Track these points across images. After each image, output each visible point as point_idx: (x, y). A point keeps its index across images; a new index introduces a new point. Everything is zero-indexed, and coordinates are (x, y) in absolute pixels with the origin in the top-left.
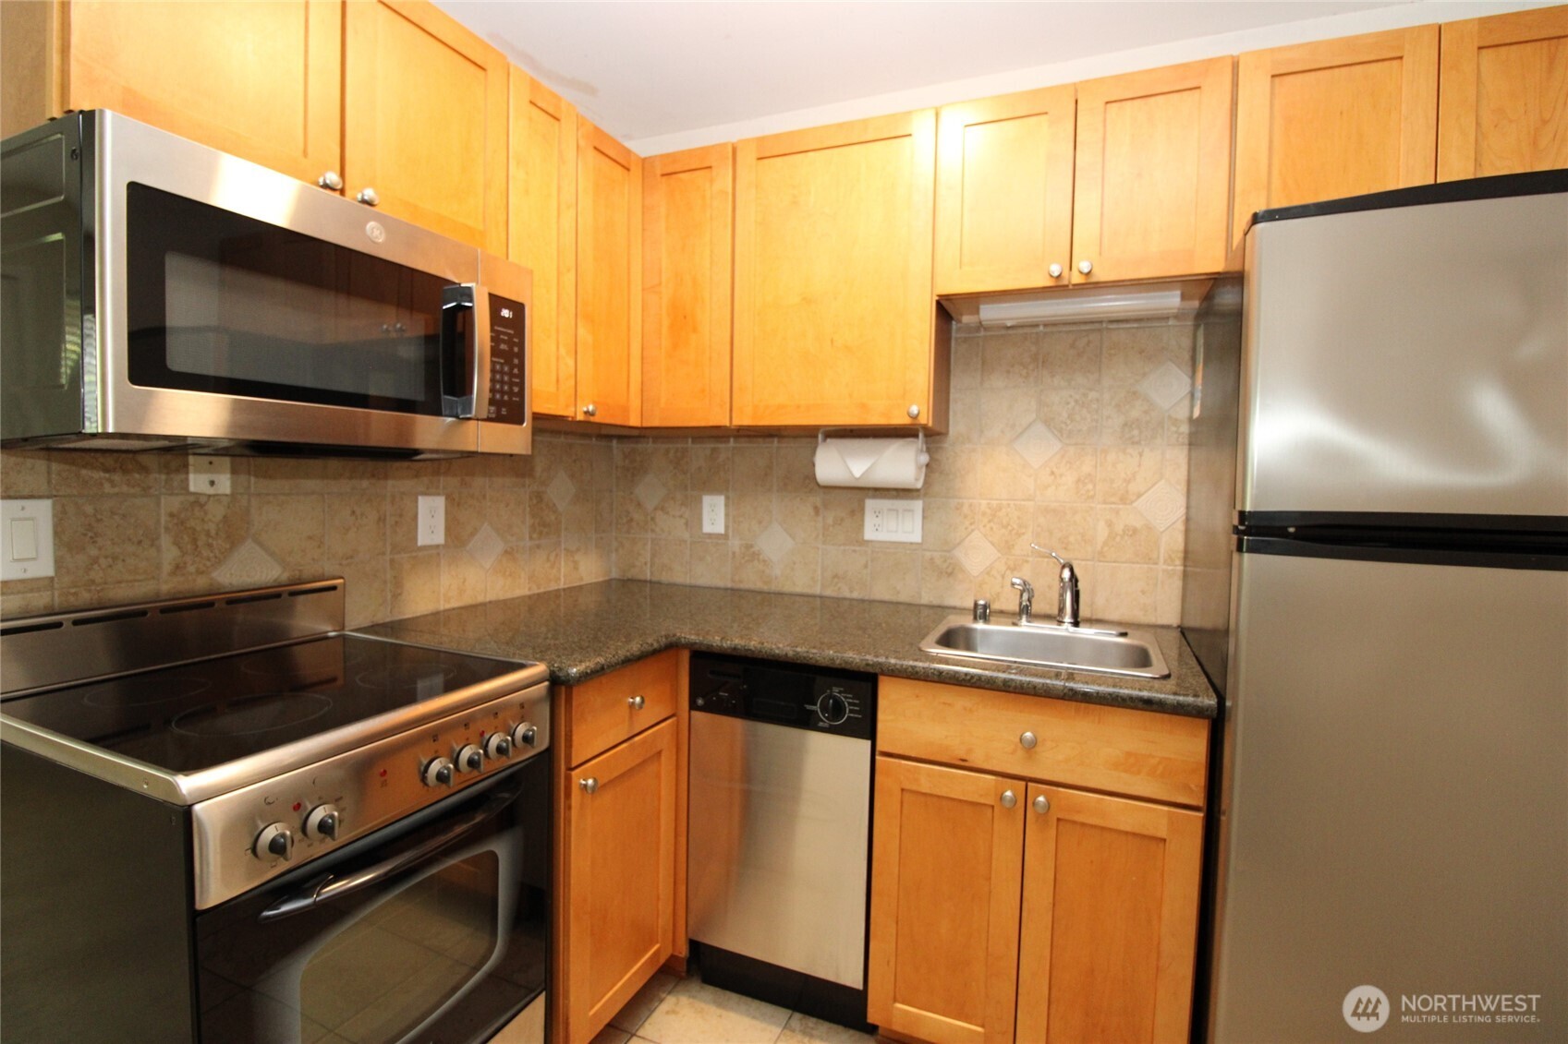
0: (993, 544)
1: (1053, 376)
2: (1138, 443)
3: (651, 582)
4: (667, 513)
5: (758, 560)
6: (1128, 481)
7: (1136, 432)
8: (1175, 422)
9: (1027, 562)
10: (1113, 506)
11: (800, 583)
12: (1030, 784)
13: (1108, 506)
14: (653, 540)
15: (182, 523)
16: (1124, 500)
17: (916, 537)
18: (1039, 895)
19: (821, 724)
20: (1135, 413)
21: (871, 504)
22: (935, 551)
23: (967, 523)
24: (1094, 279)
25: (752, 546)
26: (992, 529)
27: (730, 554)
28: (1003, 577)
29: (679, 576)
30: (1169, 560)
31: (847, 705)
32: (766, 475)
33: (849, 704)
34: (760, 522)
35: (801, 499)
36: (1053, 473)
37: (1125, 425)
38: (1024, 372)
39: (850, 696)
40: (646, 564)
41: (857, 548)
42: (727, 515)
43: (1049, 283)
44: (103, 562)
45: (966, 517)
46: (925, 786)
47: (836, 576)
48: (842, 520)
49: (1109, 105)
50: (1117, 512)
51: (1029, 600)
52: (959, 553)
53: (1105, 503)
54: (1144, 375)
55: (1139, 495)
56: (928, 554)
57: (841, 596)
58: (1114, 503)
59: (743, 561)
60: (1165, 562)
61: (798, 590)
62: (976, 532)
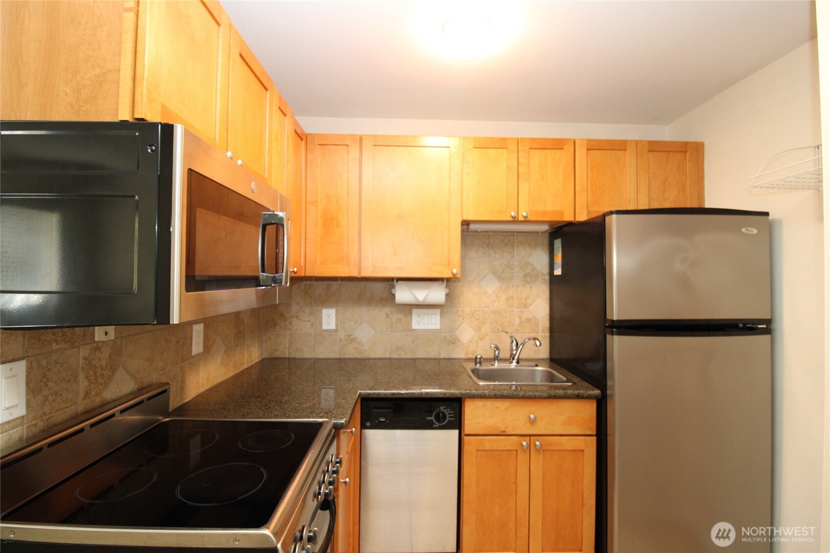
0: (472, 328)
1: (495, 253)
2: (530, 283)
3: (289, 358)
4: (300, 319)
5: (355, 342)
6: (526, 299)
7: (528, 278)
8: (543, 274)
9: (487, 335)
10: (521, 309)
11: (379, 352)
12: (532, 438)
13: (519, 310)
14: (290, 335)
15: (90, 362)
16: (525, 307)
17: (438, 327)
18: (537, 484)
19: (435, 426)
20: (528, 271)
21: (415, 311)
22: (446, 332)
23: (461, 319)
24: (528, 219)
25: (351, 335)
26: (472, 321)
27: (339, 340)
28: (477, 343)
29: (307, 354)
30: (543, 331)
31: (447, 414)
32: (359, 298)
33: (449, 414)
34: (356, 322)
35: (379, 310)
36: (497, 296)
37: (525, 275)
38: (484, 251)
39: (449, 410)
40: (286, 348)
41: (409, 333)
42: (337, 319)
43: (511, 219)
44: (51, 398)
45: (460, 316)
46: (487, 447)
47: (397, 348)
48: (400, 319)
49: (531, 150)
50: (523, 312)
51: (499, 353)
52: (457, 333)
53: (518, 308)
54: (531, 255)
55: (531, 305)
56: (443, 334)
57: (401, 357)
58: (521, 308)
59: (346, 343)
60: (542, 332)
61: (378, 356)
62: (465, 323)
